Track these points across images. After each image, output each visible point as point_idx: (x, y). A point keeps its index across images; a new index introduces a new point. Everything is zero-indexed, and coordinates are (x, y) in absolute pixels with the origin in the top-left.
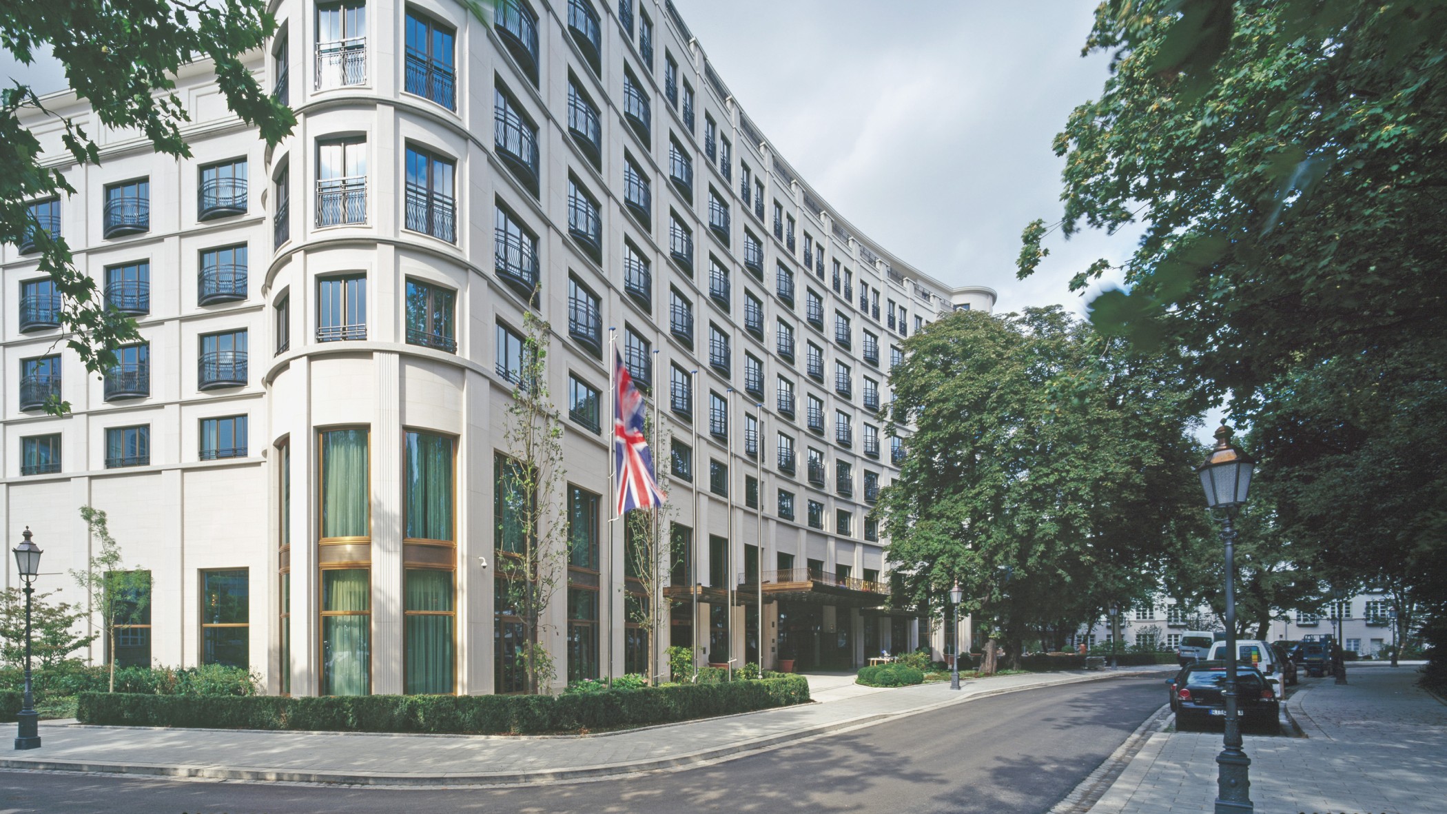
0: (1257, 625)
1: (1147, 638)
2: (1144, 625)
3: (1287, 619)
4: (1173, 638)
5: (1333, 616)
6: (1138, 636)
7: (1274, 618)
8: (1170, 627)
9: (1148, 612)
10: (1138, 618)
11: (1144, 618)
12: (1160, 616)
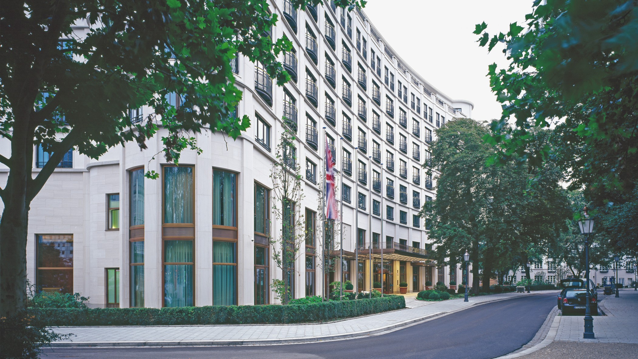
0: (585, 272)
1: (539, 277)
2: (538, 271)
3: (596, 269)
4: (550, 278)
5: (614, 268)
6: (535, 277)
7: (591, 269)
8: (549, 272)
9: (540, 265)
10: (535, 268)
11: (538, 268)
12: (545, 266)
